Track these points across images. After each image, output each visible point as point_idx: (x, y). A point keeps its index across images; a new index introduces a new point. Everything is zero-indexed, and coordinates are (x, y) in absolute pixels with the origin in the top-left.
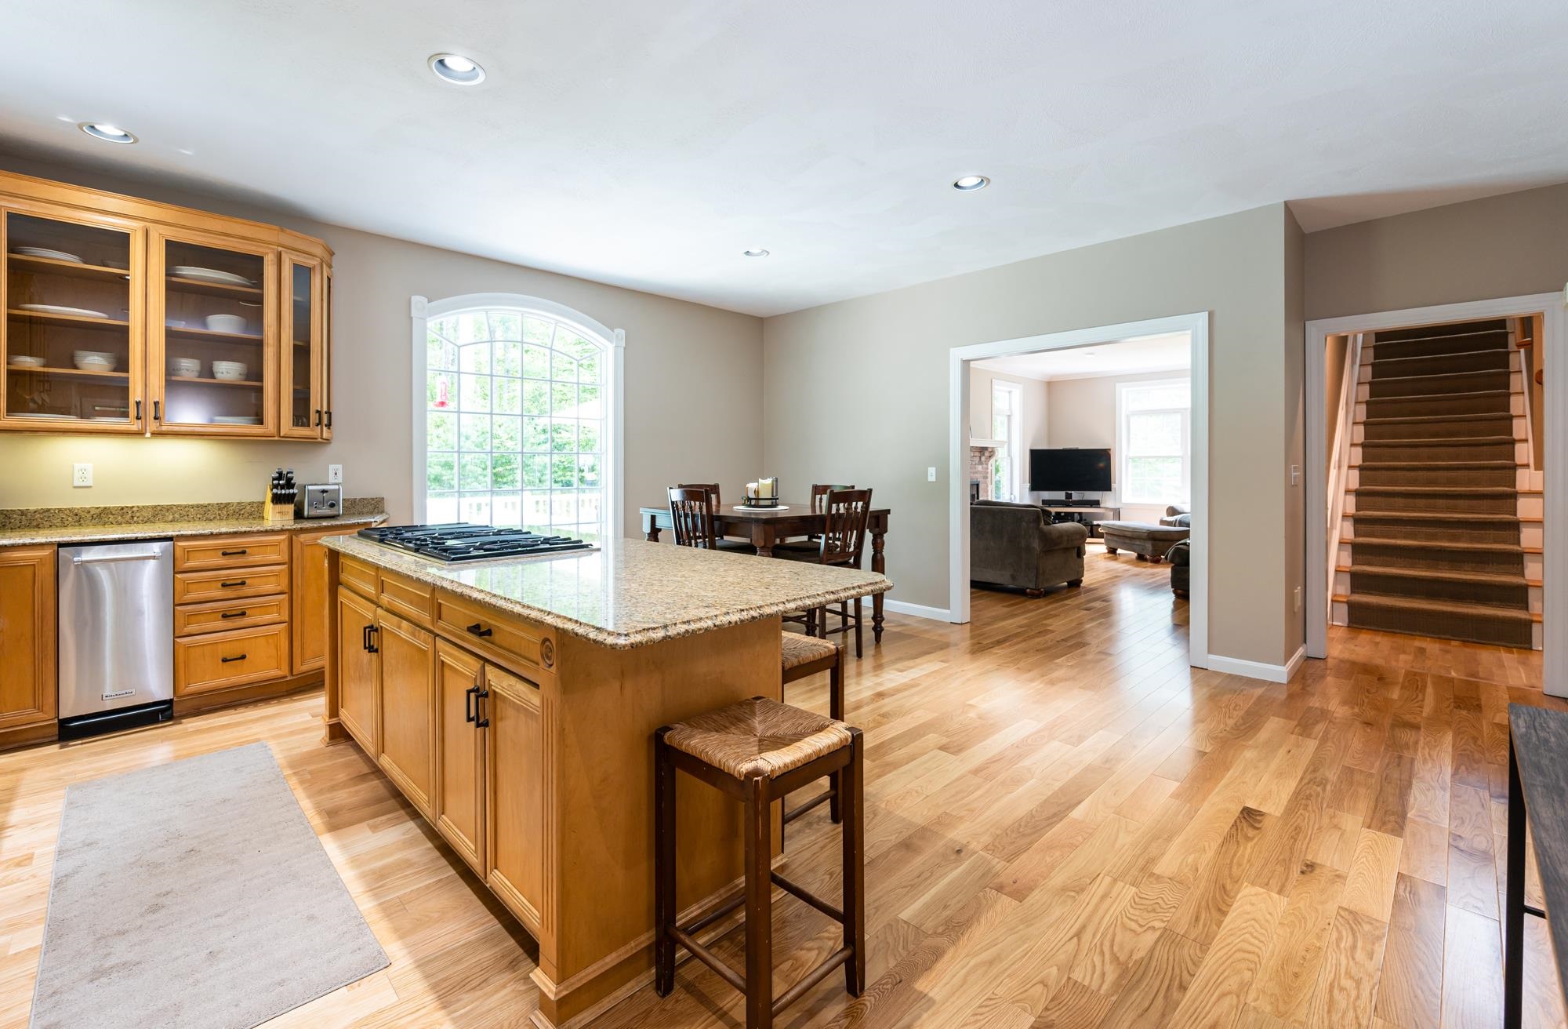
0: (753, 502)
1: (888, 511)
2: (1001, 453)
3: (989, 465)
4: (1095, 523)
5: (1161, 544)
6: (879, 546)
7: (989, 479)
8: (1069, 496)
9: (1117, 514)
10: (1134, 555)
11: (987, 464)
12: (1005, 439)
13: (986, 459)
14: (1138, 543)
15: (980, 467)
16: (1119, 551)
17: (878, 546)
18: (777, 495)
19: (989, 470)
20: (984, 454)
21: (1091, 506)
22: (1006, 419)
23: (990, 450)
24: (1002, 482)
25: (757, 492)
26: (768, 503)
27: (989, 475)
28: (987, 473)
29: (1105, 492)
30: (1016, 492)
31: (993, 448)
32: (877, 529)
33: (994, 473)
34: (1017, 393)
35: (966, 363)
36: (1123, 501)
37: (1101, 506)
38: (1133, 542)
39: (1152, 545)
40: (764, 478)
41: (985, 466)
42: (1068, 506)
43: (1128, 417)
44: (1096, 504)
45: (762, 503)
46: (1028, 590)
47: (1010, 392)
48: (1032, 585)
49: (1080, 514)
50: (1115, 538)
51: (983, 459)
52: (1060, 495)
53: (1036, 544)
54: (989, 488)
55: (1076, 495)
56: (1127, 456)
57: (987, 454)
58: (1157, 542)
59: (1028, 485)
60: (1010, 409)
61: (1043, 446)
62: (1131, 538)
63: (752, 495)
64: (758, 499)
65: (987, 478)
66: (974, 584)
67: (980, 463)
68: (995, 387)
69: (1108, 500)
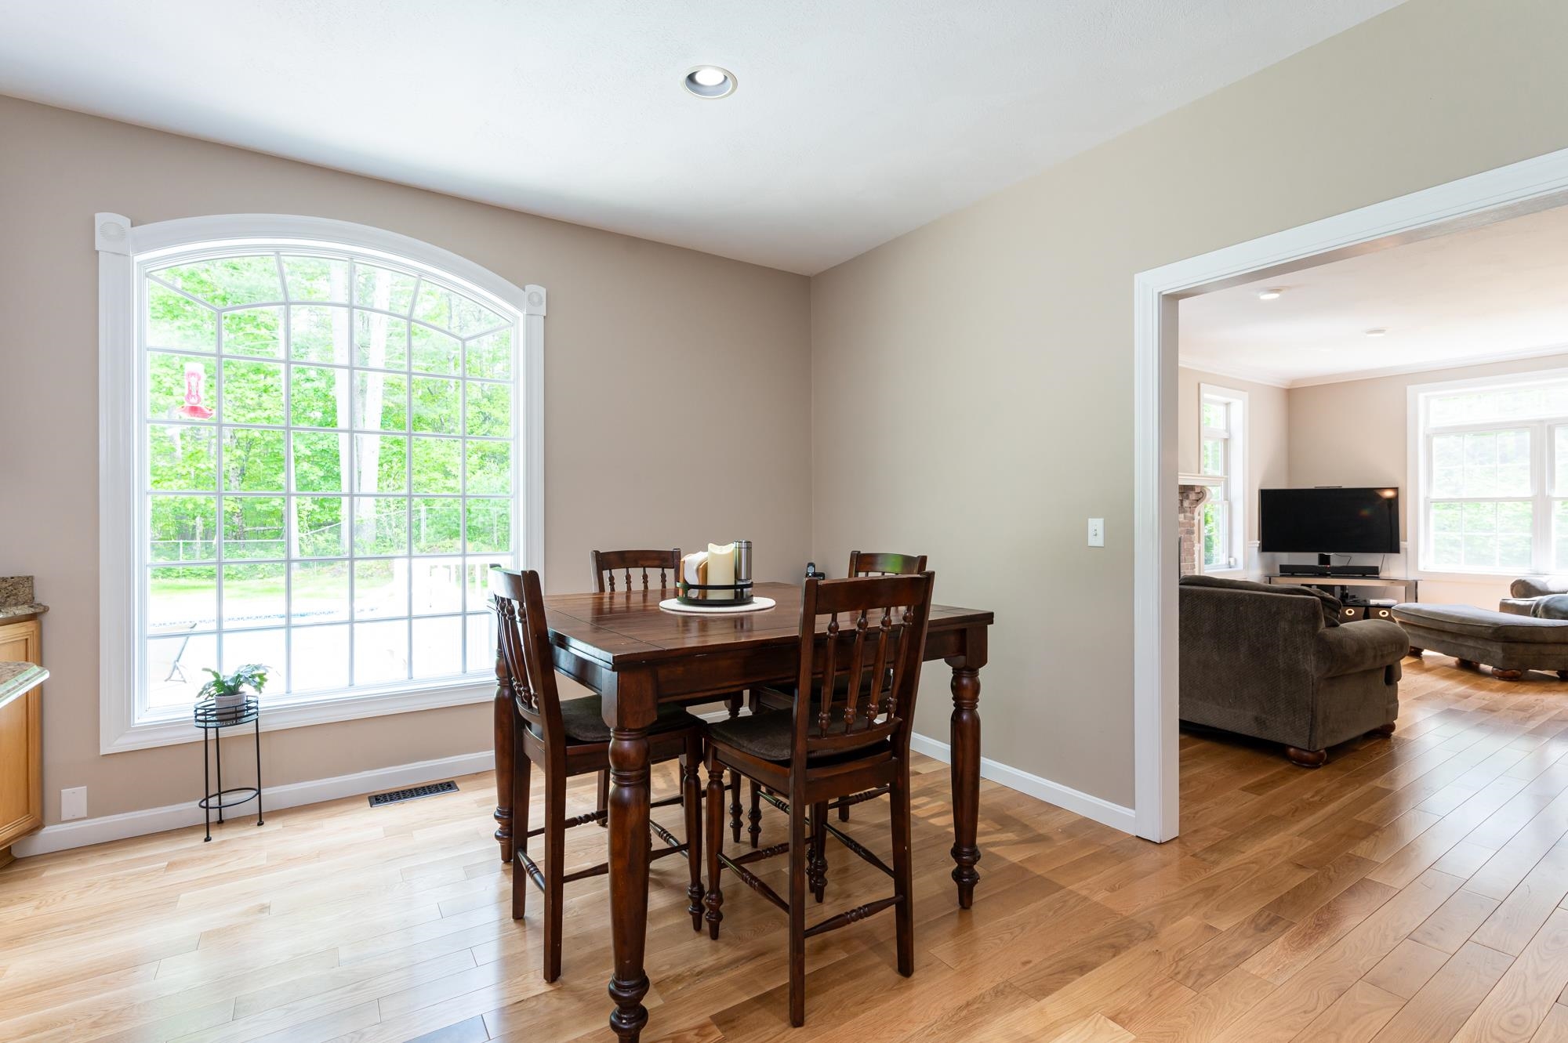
0: (694, 594)
1: (988, 618)
2: (1215, 493)
3: (1196, 514)
4: (1373, 602)
5: (1520, 648)
6: (968, 694)
7: (1196, 535)
8: (1324, 560)
9: (1412, 589)
10: (1452, 660)
11: (1192, 512)
12: (1219, 473)
13: (1192, 504)
14: (1471, 643)
15: (1182, 516)
16: (1426, 653)
17: (965, 695)
18: (749, 577)
19: (1196, 521)
20: (1187, 497)
21: (1364, 576)
22: (1221, 445)
23: (1197, 490)
24: (1214, 538)
25: (703, 571)
26: (727, 595)
27: (1196, 529)
28: (1194, 525)
29: (1386, 554)
30: (1239, 553)
31: (1202, 487)
32: (962, 658)
33: (1202, 522)
34: (1239, 407)
35: (1171, 301)
36: (1421, 568)
37: (1381, 575)
38: (1460, 641)
39: (1504, 650)
40: (722, 542)
41: (1188, 514)
42: (1323, 575)
43: (1429, 439)
44: (1372, 572)
45: (713, 595)
46: (1292, 750)
47: (1227, 404)
48: (1301, 743)
49: (1343, 587)
50: (1421, 632)
51: (1186, 504)
52: (1311, 559)
53: (1310, 665)
54: (1196, 549)
55: (1336, 559)
56: (1426, 498)
57: (1193, 496)
58: (1512, 645)
59: (1257, 543)
60: (1228, 429)
61: (1281, 484)
62: (1456, 635)
63: (693, 579)
64: (704, 587)
65: (1193, 533)
66: (1187, 728)
67: (1182, 509)
68: (1205, 395)
69: (1393, 567)
